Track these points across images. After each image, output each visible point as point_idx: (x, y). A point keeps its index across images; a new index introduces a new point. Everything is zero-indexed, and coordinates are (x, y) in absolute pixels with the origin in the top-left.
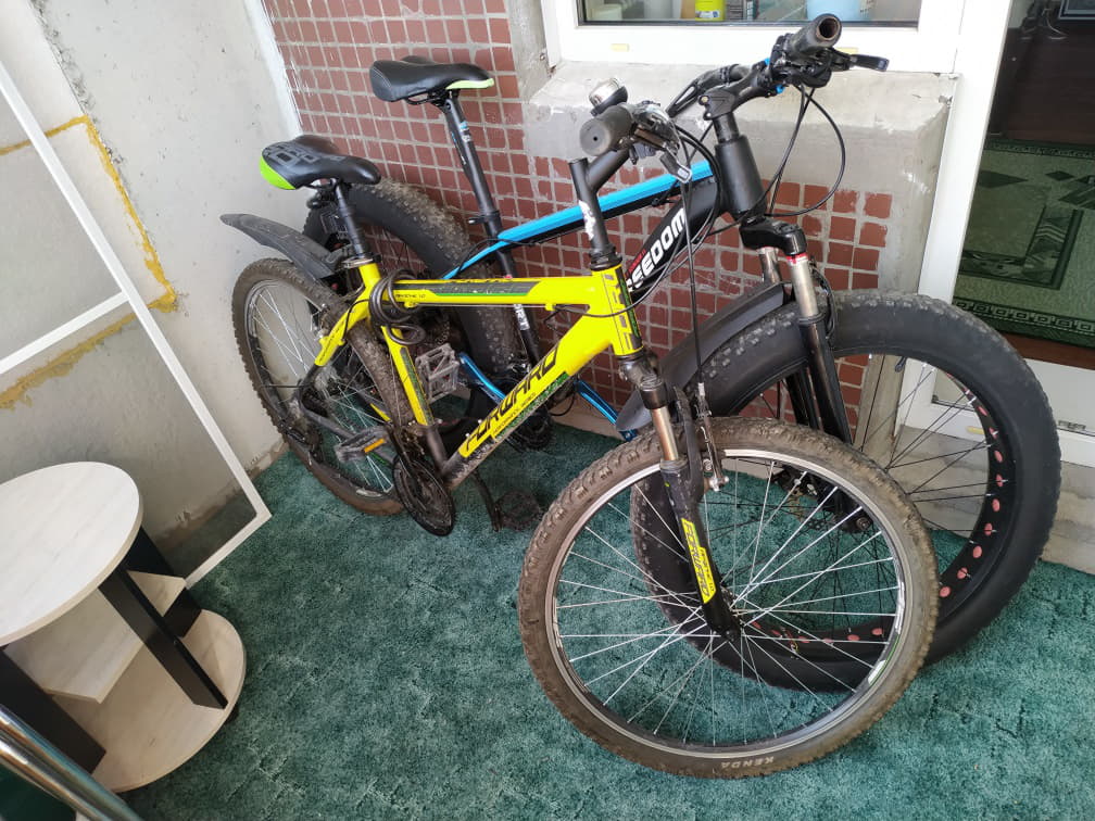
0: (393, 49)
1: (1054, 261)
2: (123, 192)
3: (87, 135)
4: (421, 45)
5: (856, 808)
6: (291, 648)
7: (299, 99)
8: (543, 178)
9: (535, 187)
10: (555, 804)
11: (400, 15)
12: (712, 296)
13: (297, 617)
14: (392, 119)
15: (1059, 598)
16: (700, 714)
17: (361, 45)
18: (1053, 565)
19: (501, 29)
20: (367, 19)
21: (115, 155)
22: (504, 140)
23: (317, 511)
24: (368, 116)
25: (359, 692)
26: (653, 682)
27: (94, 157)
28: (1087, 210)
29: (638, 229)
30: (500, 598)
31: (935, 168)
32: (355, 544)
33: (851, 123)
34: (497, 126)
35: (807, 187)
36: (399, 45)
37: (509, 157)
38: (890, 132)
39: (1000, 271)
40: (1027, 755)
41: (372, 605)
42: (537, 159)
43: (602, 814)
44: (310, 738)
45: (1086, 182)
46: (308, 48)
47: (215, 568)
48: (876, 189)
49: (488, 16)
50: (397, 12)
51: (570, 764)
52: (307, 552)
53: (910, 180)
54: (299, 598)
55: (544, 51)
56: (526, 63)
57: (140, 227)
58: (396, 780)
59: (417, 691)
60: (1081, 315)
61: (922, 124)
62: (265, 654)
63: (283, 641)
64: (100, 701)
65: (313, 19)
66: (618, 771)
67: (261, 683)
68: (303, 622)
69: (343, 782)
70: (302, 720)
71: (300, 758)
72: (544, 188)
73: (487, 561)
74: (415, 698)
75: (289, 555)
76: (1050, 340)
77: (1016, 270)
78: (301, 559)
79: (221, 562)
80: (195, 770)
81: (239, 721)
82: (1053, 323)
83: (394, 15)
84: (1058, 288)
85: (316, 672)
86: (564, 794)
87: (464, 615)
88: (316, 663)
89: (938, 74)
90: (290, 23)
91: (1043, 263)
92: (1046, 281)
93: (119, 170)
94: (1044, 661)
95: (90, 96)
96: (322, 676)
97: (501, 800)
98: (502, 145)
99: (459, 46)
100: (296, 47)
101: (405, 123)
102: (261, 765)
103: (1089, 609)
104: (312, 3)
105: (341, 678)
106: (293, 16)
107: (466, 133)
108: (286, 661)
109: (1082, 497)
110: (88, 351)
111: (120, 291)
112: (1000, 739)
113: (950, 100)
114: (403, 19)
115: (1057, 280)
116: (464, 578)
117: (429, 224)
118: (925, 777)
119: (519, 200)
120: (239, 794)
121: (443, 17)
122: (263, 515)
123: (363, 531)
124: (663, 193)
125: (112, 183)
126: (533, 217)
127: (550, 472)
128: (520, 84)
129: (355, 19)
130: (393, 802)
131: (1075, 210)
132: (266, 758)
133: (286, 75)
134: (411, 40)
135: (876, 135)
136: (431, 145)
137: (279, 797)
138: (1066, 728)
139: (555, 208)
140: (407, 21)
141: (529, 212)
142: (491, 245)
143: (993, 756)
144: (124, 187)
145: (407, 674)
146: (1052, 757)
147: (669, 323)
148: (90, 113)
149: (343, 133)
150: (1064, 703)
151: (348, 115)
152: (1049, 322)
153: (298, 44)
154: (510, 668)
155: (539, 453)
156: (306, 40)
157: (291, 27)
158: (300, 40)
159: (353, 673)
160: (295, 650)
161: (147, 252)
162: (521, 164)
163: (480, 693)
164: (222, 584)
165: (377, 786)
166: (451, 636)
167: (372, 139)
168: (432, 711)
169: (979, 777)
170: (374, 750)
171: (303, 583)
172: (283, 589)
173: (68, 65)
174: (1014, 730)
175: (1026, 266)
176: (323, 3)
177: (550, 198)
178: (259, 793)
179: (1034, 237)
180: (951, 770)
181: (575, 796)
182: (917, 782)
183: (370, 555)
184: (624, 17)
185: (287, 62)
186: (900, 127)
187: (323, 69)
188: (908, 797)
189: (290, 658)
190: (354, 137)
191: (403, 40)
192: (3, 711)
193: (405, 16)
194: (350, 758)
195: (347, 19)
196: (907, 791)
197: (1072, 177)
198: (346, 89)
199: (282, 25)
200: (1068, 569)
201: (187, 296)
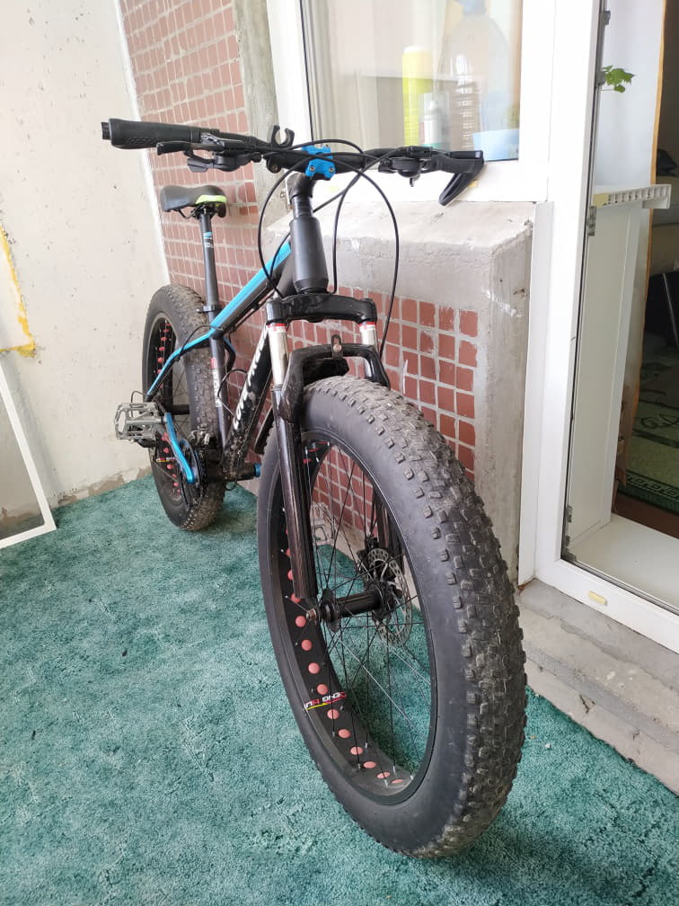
2: (11, 265)
7: (163, 229)
21: (10, 238)
34: (250, 248)
35: (420, 304)
48: (465, 306)
53: (489, 297)
55: (284, 190)
65: (168, 168)
86: (48, 793)
87: (105, 633)
89: (534, 203)
93: (11, 249)
99: (230, 183)
106: (160, 167)
113: (535, 223)
116: (129, 608)
122: (49, 526)
133: (158, 212)
135: (461, 252)
142: (207, 333)
144: (12, 261)
145: (34, 660)
149: (182, 255)
161: (21, 311)
166: (84, 644)
167: (194, 260)
168: (24, 692)
181: (53, 798)
186: (481, 244)
190: (186, 259)
199: (156, 174)
200: (659, 783)
201: (44, 349)
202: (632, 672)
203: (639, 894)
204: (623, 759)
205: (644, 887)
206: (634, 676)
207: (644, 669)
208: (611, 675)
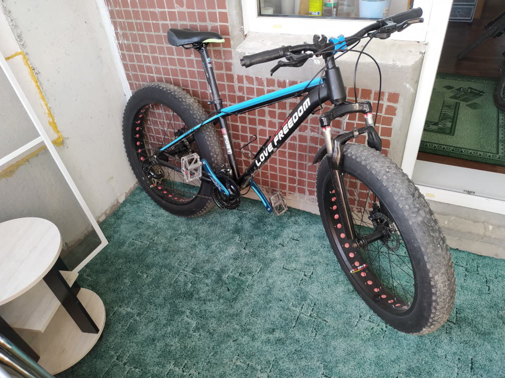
0: (179, 24)
1: (450, 124)
2: (39, 89)
3: (22, 60)
4: (184, 23)
5: (393, 359)
6: (125, 304)
7: (121, 47)
8: (241, 85)
9: (236, 89)
10: (259, 367)
11: (174, 8)
12: (318, 138)
13: (127, 289)
14: (168, 56)
15: (467, 265)
16: (320, 323)
17: (154, 22)
18: (463, 252)
19: (224, 17)
20: (157, 10)
21: (36, 71)
22: (222, 67)
23: (131, 240)
24: (156, 55)
25: (161, 322)
26: (298, 310)
27: (26, 71)
28: (461, 102)
29: (285, 108)
30: (224, 276)
31: (417, 82)
32: (151, 255)
33: (383, 62)
34: (219, 61)
35: (362, 89)
36: (173, 22)
37: (225, 75)
38: (400, 66)
39: (428, 128)
40: (460, 331)
41: (162, 282)
42: (238, 76)
43: (282, 369)
44: (140, 344)
45: (460, 90)
46: (127, 22)
47: (83, 269)
48: (392, 91)
49: (218, 11)
50: (173, 7)
51: (264, 349)
52: (128, 259)
53: (408, 87)
54: (126, 281)
55: (242, 27)
56: (234, 32)
57: (46, 105)
58: (184, 362)
59: (190, 320)
60: (464, 147)
61: (413, 63)
62: (112, 308)
63: (121, 301)
64: (43, 332)
65: (130, 9)
66: (286, 350)
67: (112, 321)
68: (130, 291)
69: (158, 364)
70: (135, 337)
71: (136, 355)
72: (241, 89)
73: (215, 260)
74: (188, 324)
75: (119, 261)
76: (452, 157)
77: (435, 127)
78: (126, 262)
79: (86, 266)
80: (84, 364)
81: (104, 340)
82: (453, 150)
83: (172, 9)
84: (453, 135)
85: (139, 314)
86: (264, 362)
87: (207, 285)
88: (139, 310)
89: (419, 42)
90: (118, 11)
91: (445, 124)
92: (449, 132)
93: (38, 78)
94: (464, 292)
95: (25, 42)
96: (142, 316)
97: (235, 367)
98: (222, 69)
99: (203, 24)
100: (121, 22)
101: (174, 59)
102: (117, 359)
103: (479, 269)
104: (130, 2)
105: (151, 316)
106: (120, 7)
107: (210, 63)
108: (124, 310)
109: (475, 222)
110: (22, 165)
111: (40, 136)
112: (449, 325)
113: (424, 53)
114: (176, 10)
115: (452, 132)
116: (205, 268)
117: (186, 102)
118: (420, 343)
119: (228, 95)
120: (107, 373)
121: (196, 10)
122: (104, 242)
123: (154, 248)
124: (301, 91)
125: (34, 84)
126: (235, 102)
127: (241, 219)
128: (231, 42)
129: (152, 10)
130: (183, 372)
131: (456, 103)
132: (119, 355)
133: (115, 35)
134: (179, 20)
135: (394, 67)
136: (186, 69)
137: (128, 373)
138: (475, 320)
139: (246, 99)
140: (178, 12)
141: (233, 100)
142: (217, 114)
143: (447, 333)
144: (39, 86)
145: (183, 312)
146: (471, 332)
147: (297, 150)
148: (24, 50)
149: (142, 62)
150: (473, 309)
151: (145, 54)
152: (451, 149)
153: (121, 20)
154: (232, 307)
155: (235, 211)
156: (126, 19)
157: (119, 13)
158: (123, 18)
159: (157, 314)
160: (127, 305)
161: (49, 117)
162: (230, 78)
163: (219, 320)
164: (87, 276)
165: (175, 365)
166: (202, 295)
167: (157, 65)
168: (197, 329)
169: (442, 342)
170: (172, 348)
171: (128, 273)
172: (118, 277)
173: (15, 27)
174: (454, 321)
175: (439, 126)
176: (136, 2)
177: (244, 94)
178: (118, 372)
179: (441, 113)
180: (430, 339)
181: (268, 362)
182: (417, 345)
183: (159, 260)
184: (274, 13)
185: (116, 29)
186: (404, 64)
187: (134, 32)
188: (414, 352)
189: (125, 309)
190: (148, 64)
191: (175, 20)
192: (2, 336)
193: (177, 9)
194: (160, 353)
195: (148, 10)
196: (413, 350)
197: (453, 88)
198: (145, 42)
199: (114, 11)
200: (469, 253)
201: (68, 138)
202: (453, 218)
203: (489, 289)
204: (455, 249)
205: (489, 287)
206: (454, 220)
207: (457, 216)
208: (446, 222)
